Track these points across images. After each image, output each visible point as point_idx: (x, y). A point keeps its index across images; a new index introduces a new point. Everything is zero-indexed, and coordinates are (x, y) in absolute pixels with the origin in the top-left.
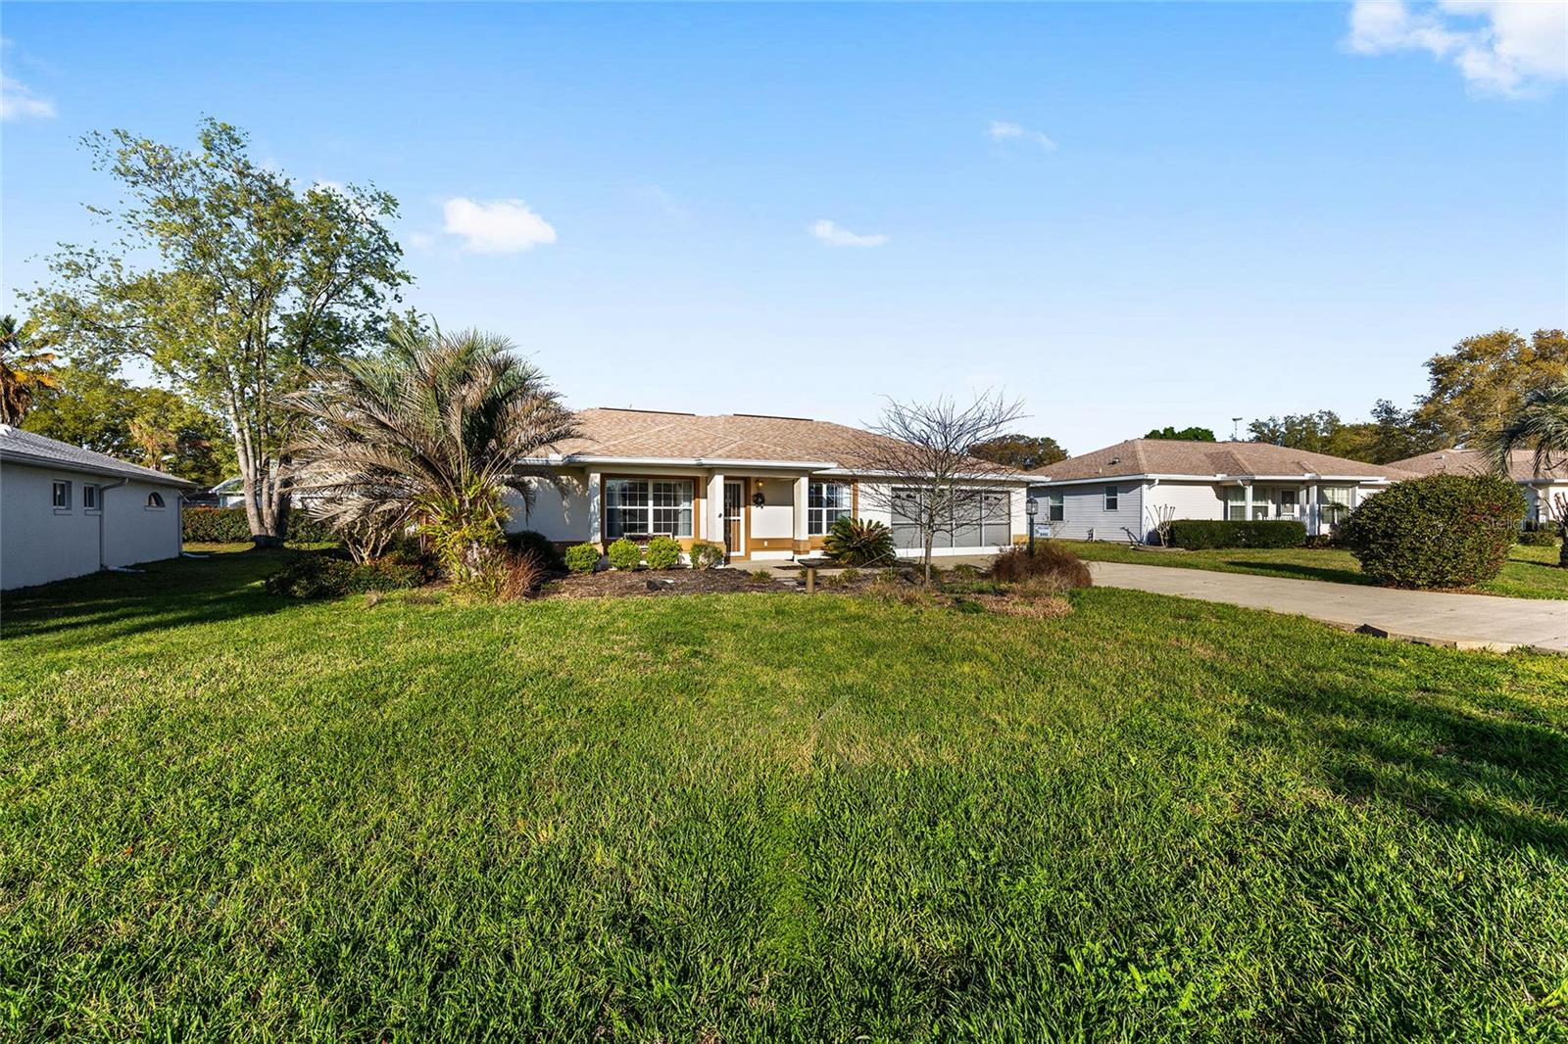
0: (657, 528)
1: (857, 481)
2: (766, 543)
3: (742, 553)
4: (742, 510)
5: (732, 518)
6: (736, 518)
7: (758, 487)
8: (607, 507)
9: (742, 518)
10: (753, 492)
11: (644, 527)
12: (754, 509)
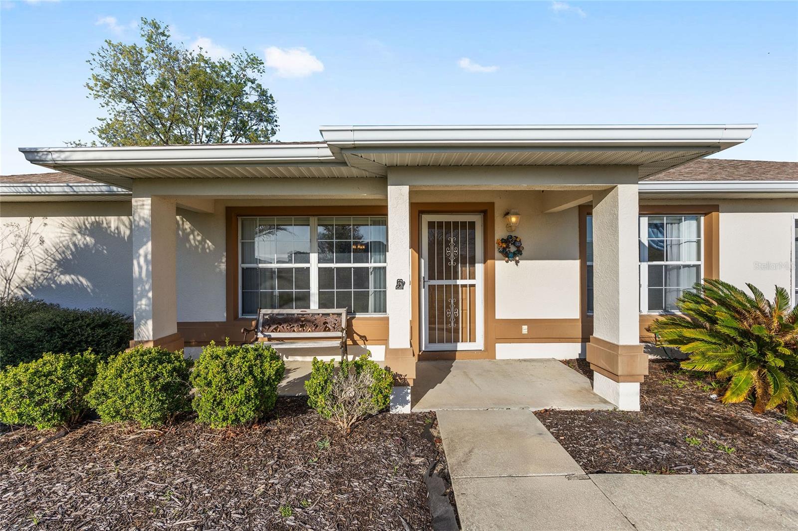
0: (324, 302)
1: (716, 209)
2: (525, 329)
3: (479, 344)
4: (479, 268)
5: (460, 282)
6: (468, 282)
7: (509, 226)
8: (241, 266)
9: (479, 281)
10: (500, 233)
11: (304, 299)
12: (501, 266)
